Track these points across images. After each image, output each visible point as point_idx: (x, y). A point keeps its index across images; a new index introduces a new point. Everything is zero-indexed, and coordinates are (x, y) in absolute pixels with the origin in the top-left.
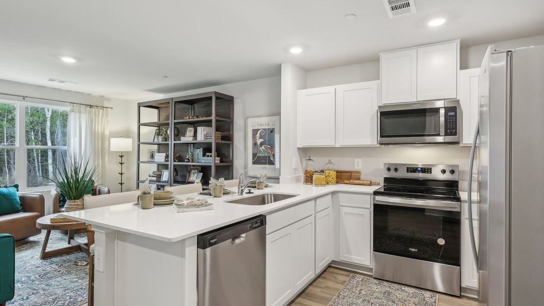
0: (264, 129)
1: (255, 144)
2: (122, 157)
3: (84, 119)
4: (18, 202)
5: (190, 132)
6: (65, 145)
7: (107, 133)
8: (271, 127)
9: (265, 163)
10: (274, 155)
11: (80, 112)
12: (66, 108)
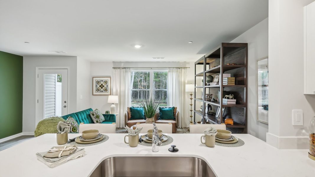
2: (191, 95)
3: (175, 75)
4: (143, 115)
5: (216, 78)
6: (165, 88)
7: (186, 82)
11: (172, 72)
12: (166, 71)
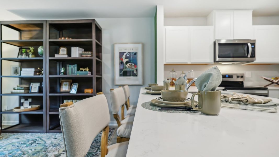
0: (129, 52)
1: (122, 63)
5: (63, 51)
8: (134, 51)
9: (130, 75)
10: (137, 70)
